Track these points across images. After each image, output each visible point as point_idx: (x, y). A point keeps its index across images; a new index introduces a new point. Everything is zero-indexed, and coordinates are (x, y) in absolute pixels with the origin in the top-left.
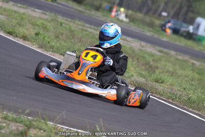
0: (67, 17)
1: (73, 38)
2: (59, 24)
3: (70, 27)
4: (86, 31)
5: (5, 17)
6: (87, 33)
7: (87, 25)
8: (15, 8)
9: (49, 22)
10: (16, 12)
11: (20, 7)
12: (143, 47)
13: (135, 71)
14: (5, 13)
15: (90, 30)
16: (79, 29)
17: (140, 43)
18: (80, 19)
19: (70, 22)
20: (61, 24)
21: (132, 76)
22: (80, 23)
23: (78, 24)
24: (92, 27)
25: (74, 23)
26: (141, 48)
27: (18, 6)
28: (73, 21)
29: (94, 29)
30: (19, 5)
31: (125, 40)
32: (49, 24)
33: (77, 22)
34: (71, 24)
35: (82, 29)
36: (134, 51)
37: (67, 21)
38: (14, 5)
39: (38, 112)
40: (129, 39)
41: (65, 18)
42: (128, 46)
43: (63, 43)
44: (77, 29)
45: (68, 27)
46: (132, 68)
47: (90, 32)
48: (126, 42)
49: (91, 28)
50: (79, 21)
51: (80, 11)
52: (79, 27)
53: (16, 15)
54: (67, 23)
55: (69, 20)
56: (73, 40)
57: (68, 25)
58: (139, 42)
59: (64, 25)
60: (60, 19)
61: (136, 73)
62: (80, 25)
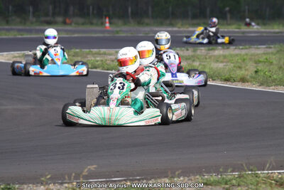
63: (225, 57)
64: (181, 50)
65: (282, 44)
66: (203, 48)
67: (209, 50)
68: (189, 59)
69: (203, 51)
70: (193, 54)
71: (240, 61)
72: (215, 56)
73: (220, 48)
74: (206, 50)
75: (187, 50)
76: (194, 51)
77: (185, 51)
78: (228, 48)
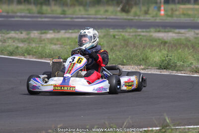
0: (117, 29)
1: (127, 46)
2: (113, 37)
3: (123, 37)
4: (139, 35)
5: (59, 46)
6: (140, 37)
7: (139, 30)
8: (67, 35)
9: (103, 38)
10: (68, 38)
11: (72, 33)
12: (197, 34)
13: (194, 59)
14: (59, 43)
15: (143, 34)
16: (133, 36)
17: (195, 32)
18: (131, 27)
19: (122, 32)
20: (114, 37)
21: (191, 64)
22: (131, 30)
23: (130, 32)
24: (144, 30)
25: (126, 32)
26: (196, 36)
27: (69, 33)
28: (125, 30)
29: (147, 32)
30: (70, 31)
31: (179, 33)
32: (102, 40)
33: (129, 30)
34: (123, 34)
35: (135, 35)
36: (190, 41)
37: (120, 32)
38: (65, 33)
39: (105, 123)
40: (182, 31)
41: (116, 30)
42: (183, 38)
43: (118, 53)
44: (130, 37)
45: (121, 37)
46: (190, 57)
47: (143, 36)
48: (180, 35)
49: (143, 32)
50: (131, 29)
51: (129, 19)
52: (132, 34)
53: (69, 41)
54: (119, 34)
55: (121, 30)
56: (127, 48)
57: (121, 35)
58: (193, 30)
59: (117, 37)
60: (112, 32)
61: (195, 60)
62: (133, 32)
63: (58, 40)
64: (15, 33)
65: (107, 29)
66: (35, 32)
67: (42, 33)
68: (25, 41)
69: (36, 34)
70: (27, 37)
71: (72, 43)
72: (48, 39)
73: (51, 32)
74: (38, 33)
75: (22, 33)
76: (28, 34)
77: (19, 34)
78: (59, 32)
